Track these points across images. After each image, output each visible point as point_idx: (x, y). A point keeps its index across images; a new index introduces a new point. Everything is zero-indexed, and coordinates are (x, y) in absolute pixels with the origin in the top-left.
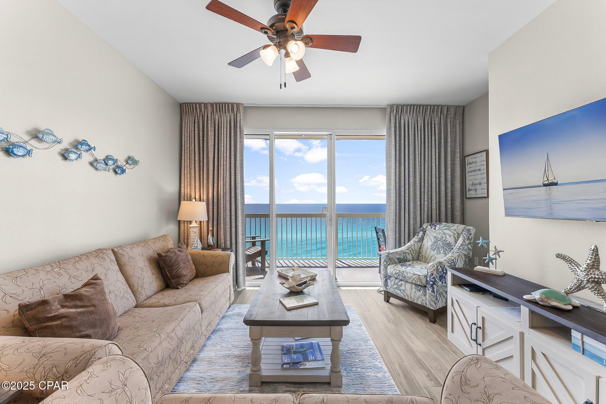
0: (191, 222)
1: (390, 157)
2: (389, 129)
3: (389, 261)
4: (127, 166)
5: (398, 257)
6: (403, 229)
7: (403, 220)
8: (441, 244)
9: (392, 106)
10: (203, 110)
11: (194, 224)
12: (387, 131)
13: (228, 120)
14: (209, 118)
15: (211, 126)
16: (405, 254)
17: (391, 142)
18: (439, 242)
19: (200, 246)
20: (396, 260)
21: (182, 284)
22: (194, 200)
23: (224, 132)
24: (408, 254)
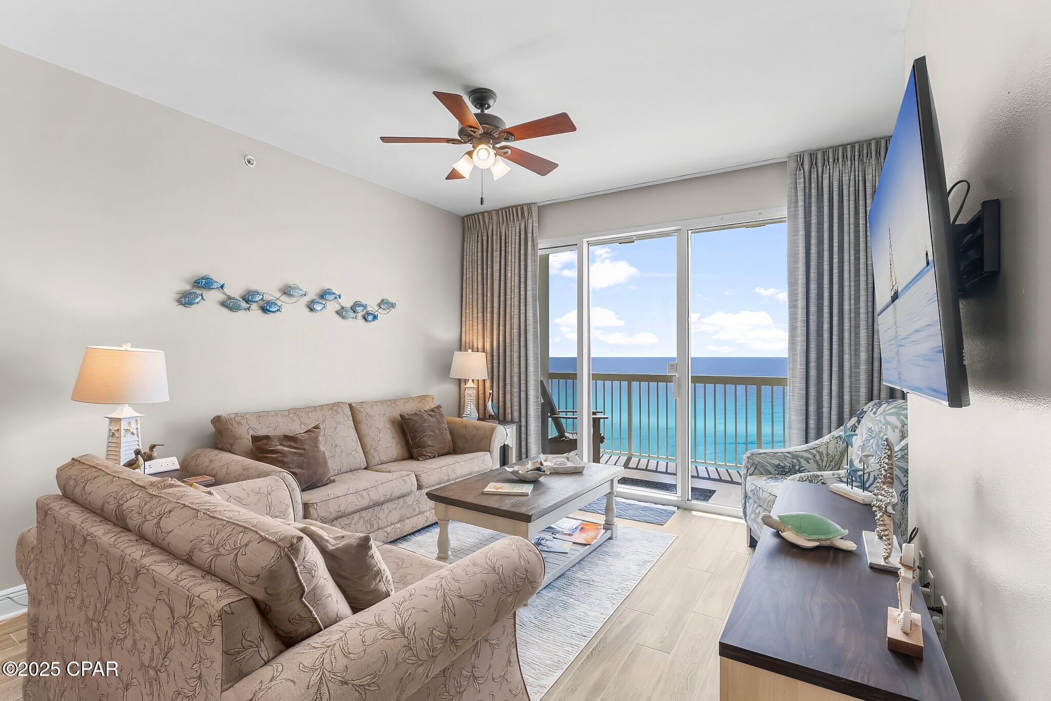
0: (466, 381)
1: (796, 262)
2: (793, 205)
3: (752, 469)
4: (380, 310)
5: (777, 462)
6: (825, 410)
7: (826, 392)
8: (874, 446)
9: (799, 158)
10: (487, 221)
11: (470, 384)
12: (789, 208)
13: (518, 230)
14: (495, 232)
15: (497, 243)
16: (798, 460)
17: (798, 231)
18: (872, 441)
19: (475, 415)
20: (772, 470)
21: (425, 456)
22: (470, 351)
23: (513, 248)
24: (807, 460)
